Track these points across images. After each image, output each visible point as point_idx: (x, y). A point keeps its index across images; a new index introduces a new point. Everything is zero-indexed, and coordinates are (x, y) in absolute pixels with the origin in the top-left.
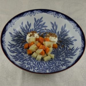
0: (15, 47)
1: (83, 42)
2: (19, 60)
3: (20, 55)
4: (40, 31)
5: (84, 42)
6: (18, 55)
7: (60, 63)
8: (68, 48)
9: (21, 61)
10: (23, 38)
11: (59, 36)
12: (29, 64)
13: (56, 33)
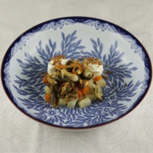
0: (28, 85)
1: (147, 71)
2: (34, 108)
3: (37, 98)
4: (71, 56)
5: (149, 71)
6: (34, 98)
7: (108, 110)
8: (123, 84)
9: (39, 109)
10: (42, 69)
11: (106, 63)
12: (52, 113)
13: (100, 58)
